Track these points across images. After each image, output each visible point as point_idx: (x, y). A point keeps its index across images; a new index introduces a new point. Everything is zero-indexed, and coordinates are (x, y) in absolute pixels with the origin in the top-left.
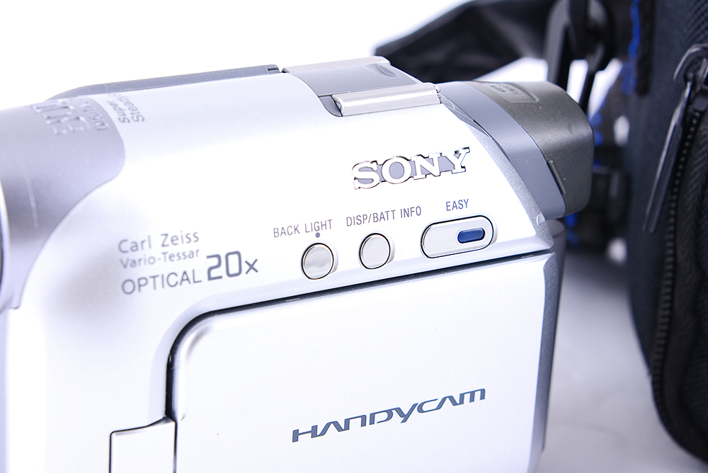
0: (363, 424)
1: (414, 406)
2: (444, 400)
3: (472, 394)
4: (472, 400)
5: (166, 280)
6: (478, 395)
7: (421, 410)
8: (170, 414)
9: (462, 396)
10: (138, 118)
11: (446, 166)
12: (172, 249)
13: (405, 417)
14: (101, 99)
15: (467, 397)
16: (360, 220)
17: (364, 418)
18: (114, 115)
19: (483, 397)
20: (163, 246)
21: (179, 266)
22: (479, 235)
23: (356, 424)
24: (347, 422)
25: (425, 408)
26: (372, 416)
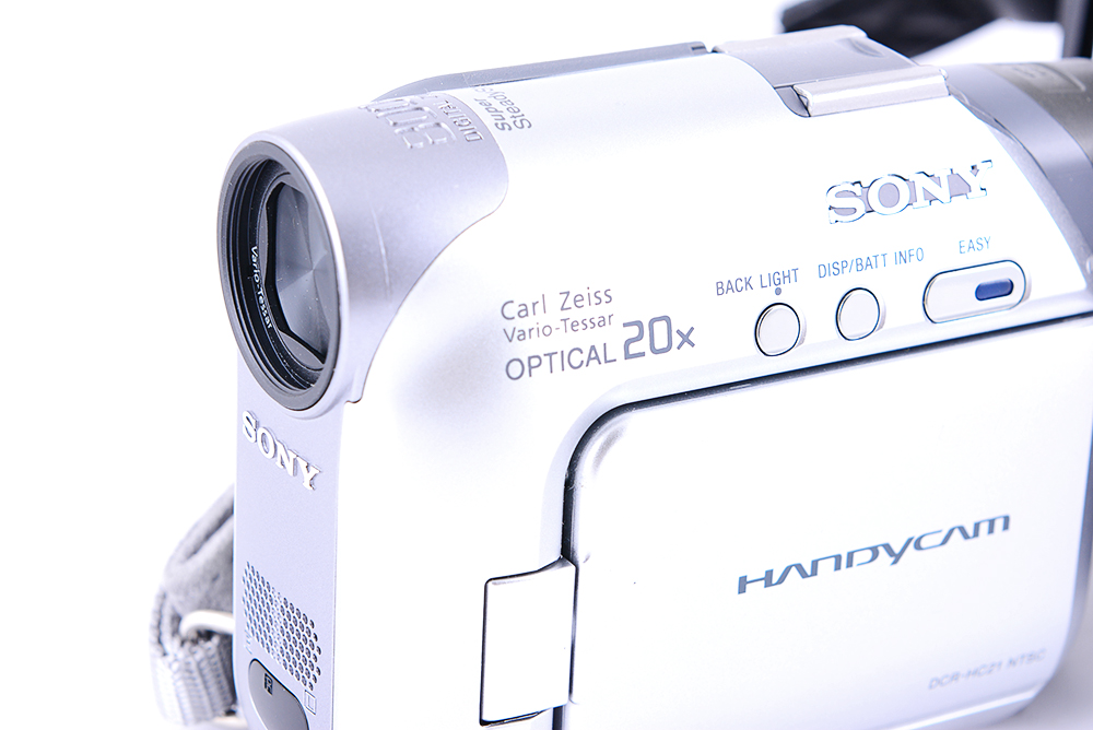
0: (838, 567)
1: (910, 540)
2: (951, 531)
3: (992, 523)
4: (991, 530)
5: (566, 359)
6: (999, 524)
7: (918, 547)
8: (567, 554)
9: (977, 526)
10: (523, 123)
11: (959, 187)
12: (575, 314)
13: (897, 557)
14: (466, 95)
15: (984, 528)
16: (837, 268)
17: (838, 558)
18: (489, 120)
19: (1006, 527)
20: (562, 309)
21: (585, 339)
22: (1005, 288)
23: (826, 567)
24: (815, 564)
25: (923, 543)
26: (850, 555)
